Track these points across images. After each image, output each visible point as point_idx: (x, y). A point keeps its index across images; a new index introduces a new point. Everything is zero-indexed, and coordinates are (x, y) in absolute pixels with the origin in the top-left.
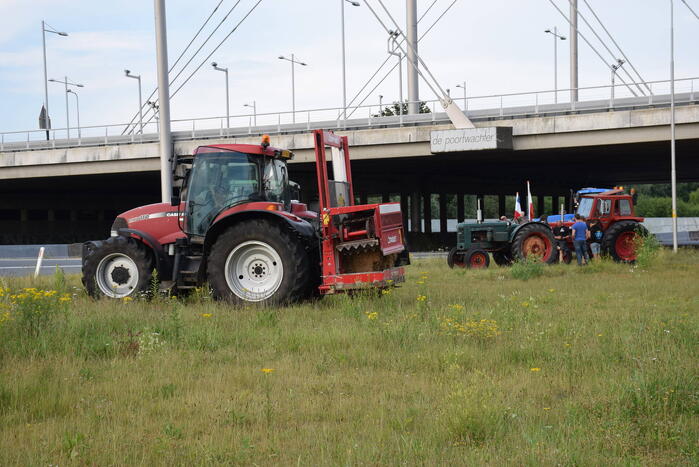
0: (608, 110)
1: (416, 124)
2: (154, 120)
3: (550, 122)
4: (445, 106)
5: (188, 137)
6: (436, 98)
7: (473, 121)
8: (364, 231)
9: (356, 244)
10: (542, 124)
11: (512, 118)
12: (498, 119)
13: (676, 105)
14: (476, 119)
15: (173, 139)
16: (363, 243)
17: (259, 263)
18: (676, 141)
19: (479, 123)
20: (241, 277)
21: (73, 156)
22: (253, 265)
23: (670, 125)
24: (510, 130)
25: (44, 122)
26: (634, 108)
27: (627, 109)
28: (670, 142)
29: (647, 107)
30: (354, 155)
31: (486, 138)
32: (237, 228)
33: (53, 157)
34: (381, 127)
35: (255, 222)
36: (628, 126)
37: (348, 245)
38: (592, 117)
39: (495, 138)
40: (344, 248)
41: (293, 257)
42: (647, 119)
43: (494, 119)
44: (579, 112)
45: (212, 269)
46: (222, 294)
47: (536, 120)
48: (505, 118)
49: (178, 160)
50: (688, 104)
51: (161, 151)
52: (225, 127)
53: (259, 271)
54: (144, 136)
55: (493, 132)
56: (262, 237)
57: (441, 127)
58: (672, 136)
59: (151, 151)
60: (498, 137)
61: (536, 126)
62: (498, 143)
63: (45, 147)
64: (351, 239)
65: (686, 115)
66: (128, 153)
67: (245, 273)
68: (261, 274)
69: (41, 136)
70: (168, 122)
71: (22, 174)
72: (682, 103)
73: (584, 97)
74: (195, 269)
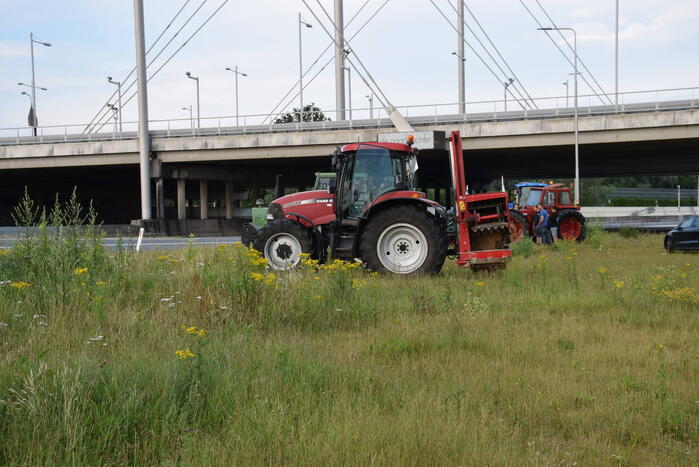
0: (522, 119)
1: (363, 128)
2: (112, 120)
3: (477, 128)
4: (390, 113)
5: (164, 135)
6: (382, 106)
7: (412, 125)
8: (495, 216)
9: (488, 227)
10: (470, 129)
11: (443, 124)
12: (433, 124)
13: (579, 116)
14: (417, 124)
15: (151, 137)
16: (495, 225)
17: (403, 241)
18: (579, 145)
19: (417, 128)
20: (388, 253)
21: (58, 151)
22: (399, 243)
23: (574, 132)
24: (443, 133)
25: (32, 120)
26: (542, 118)
27: (536, 118)
28: (574, 146)
29: (555, 117)
31: (425, 140)
32: (388, 212)
33: (42, 151)
34: (333, 129)
35: (404, 208)
36: (539, 132)
37: (481, 227)
38: (510, 124)
39: (432, 140)
40: (479, 230)
41: (437, 237)
42: (555, 127)
43: (428, 125)
44: (498, 121)
45: (365, 246)
47: (464, 126)
48: (439, 124)
50: (586, 115)
51: (140, 147)
52: (196, 127)
53: (403, 248)
54: (124, 134)
55: (431, 135)
56: (410, 220)
57: (385, 130)
58: (576, 141)
59: (131, 146)
60: (435, 139)
61: (465, 131)
62: (435, 144)
63: (34, 141)
64: (483, 222)
65: (585, 125)
66: (109, 148)
67: (391, 250)
68: (405, 251)
69: (28, 132)
70: (146, 121)
71: (12, 165)
72: (584, 114)
73: (471, 110)
74: (349, 247)
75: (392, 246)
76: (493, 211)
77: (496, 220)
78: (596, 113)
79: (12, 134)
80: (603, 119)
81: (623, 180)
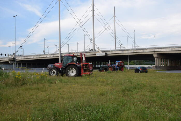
1: (94, 52)
3: (112, 52)
5: (63, 53)
6: (97, 49)
9: (86, 68)
14: (103, 51)
15: (61, 54)
16: (87, 68)
17: (73, 71)
18: (129, 55)
21: (48, 56)
24: (107, 53)
25: (44, 51)
27: (122, 51)
29: (125, 50)
30: (86, 56)
31: (104, 54)
32: (70, 66)
33: (45, 56)
34: (90, 52)
35: (72, 65)
37: (85, 69)
38: (118, 51)
41: (77, 70)
42: (125, 52)
43: (105, 51)
44: (116, 51)
45: (66, 72)
46: (67, 75)
49: (62, 57)
51: (59, 55)
52: (68, 52)
55: (105, 53)
56: (73, 67)
57: (98, 52)
58: (128, 54)
59: (58, 55)
61: (110, 53)
63: (44, 55)
64: (85, 68)
65: (130, 52)
66: (55, 56)
67: (71, 72)
68: (73, 73)
69: (44, 53)
70: (60, 51)
71: (41, 59)
72: (129, 50)
73: (117, 49)
74: (64, 72)
75: (71, 71)
76: (87, 66)
77: (87, 67)
78: (131, 50)
79: (41, 54)
80: (133, 51)
81: (147, 61)
